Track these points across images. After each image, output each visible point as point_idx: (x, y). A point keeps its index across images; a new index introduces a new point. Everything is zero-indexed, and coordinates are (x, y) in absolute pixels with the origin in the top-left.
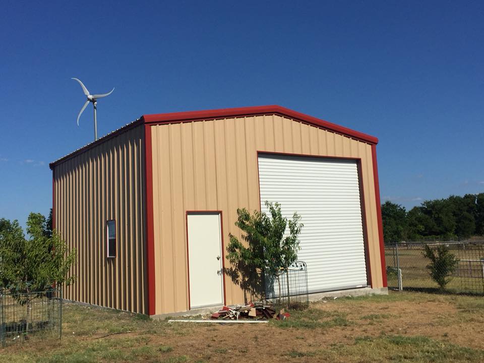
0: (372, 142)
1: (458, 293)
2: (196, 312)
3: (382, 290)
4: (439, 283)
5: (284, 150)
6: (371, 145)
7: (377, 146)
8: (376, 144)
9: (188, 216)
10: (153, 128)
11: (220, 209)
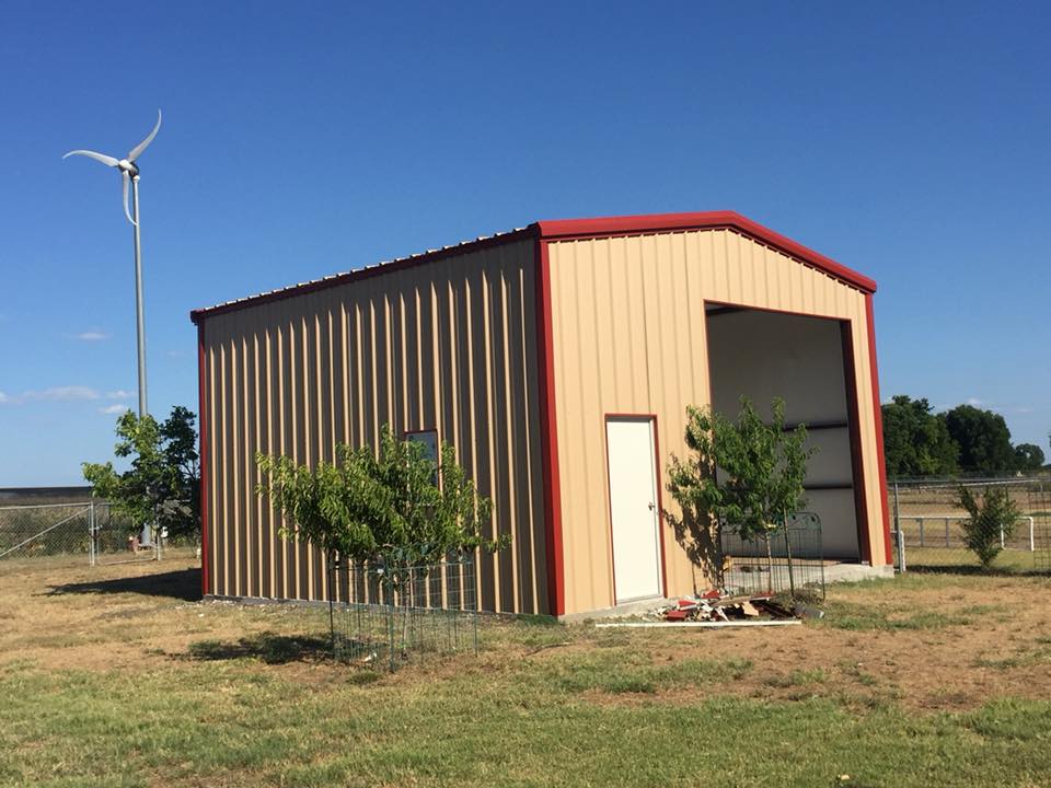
0: (867, 289)
1: (1023, 571)
2: (625, 610)
3: (886, 570)
4: (982, 556)
5: (742, 299)
6: (865, 294)
7: (875, 297)
8: (873, 292)
9: (608, 424)
10: (551, 246)
11: (653, 413)
